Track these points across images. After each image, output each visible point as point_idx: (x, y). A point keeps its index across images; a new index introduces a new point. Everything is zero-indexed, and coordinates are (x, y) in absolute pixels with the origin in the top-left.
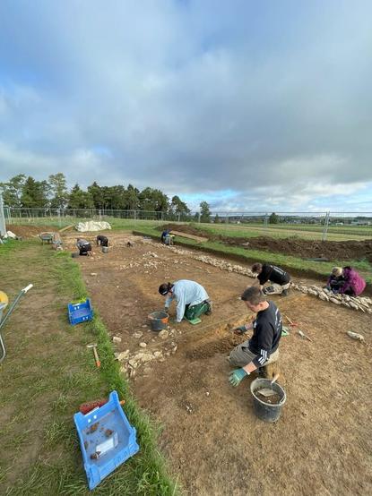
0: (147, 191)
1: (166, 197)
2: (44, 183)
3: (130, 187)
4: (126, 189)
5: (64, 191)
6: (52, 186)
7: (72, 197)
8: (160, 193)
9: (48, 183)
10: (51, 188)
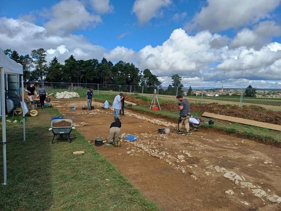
0: (120, 64)
1: (137, 70)
2: (27, 56)
3: (104, 60)
4: (100, 62)
5: (44, 64)
6: (34, 60)
7: (50, 70)
8: (133, 66)
9: (31, 57)
10: (32, 61)
